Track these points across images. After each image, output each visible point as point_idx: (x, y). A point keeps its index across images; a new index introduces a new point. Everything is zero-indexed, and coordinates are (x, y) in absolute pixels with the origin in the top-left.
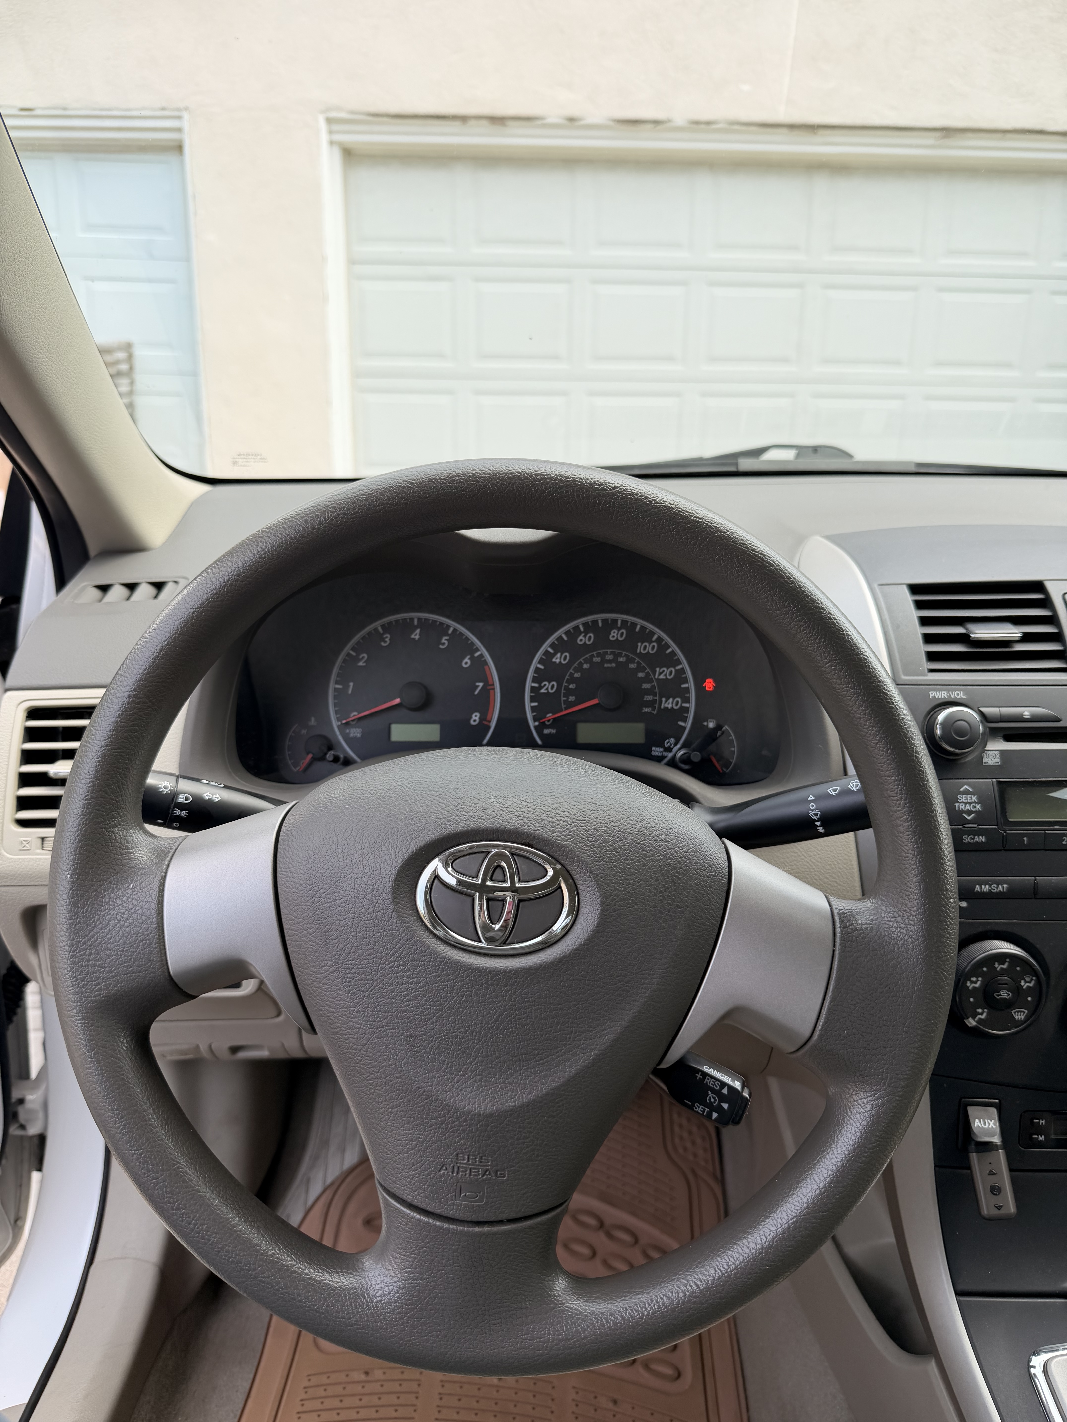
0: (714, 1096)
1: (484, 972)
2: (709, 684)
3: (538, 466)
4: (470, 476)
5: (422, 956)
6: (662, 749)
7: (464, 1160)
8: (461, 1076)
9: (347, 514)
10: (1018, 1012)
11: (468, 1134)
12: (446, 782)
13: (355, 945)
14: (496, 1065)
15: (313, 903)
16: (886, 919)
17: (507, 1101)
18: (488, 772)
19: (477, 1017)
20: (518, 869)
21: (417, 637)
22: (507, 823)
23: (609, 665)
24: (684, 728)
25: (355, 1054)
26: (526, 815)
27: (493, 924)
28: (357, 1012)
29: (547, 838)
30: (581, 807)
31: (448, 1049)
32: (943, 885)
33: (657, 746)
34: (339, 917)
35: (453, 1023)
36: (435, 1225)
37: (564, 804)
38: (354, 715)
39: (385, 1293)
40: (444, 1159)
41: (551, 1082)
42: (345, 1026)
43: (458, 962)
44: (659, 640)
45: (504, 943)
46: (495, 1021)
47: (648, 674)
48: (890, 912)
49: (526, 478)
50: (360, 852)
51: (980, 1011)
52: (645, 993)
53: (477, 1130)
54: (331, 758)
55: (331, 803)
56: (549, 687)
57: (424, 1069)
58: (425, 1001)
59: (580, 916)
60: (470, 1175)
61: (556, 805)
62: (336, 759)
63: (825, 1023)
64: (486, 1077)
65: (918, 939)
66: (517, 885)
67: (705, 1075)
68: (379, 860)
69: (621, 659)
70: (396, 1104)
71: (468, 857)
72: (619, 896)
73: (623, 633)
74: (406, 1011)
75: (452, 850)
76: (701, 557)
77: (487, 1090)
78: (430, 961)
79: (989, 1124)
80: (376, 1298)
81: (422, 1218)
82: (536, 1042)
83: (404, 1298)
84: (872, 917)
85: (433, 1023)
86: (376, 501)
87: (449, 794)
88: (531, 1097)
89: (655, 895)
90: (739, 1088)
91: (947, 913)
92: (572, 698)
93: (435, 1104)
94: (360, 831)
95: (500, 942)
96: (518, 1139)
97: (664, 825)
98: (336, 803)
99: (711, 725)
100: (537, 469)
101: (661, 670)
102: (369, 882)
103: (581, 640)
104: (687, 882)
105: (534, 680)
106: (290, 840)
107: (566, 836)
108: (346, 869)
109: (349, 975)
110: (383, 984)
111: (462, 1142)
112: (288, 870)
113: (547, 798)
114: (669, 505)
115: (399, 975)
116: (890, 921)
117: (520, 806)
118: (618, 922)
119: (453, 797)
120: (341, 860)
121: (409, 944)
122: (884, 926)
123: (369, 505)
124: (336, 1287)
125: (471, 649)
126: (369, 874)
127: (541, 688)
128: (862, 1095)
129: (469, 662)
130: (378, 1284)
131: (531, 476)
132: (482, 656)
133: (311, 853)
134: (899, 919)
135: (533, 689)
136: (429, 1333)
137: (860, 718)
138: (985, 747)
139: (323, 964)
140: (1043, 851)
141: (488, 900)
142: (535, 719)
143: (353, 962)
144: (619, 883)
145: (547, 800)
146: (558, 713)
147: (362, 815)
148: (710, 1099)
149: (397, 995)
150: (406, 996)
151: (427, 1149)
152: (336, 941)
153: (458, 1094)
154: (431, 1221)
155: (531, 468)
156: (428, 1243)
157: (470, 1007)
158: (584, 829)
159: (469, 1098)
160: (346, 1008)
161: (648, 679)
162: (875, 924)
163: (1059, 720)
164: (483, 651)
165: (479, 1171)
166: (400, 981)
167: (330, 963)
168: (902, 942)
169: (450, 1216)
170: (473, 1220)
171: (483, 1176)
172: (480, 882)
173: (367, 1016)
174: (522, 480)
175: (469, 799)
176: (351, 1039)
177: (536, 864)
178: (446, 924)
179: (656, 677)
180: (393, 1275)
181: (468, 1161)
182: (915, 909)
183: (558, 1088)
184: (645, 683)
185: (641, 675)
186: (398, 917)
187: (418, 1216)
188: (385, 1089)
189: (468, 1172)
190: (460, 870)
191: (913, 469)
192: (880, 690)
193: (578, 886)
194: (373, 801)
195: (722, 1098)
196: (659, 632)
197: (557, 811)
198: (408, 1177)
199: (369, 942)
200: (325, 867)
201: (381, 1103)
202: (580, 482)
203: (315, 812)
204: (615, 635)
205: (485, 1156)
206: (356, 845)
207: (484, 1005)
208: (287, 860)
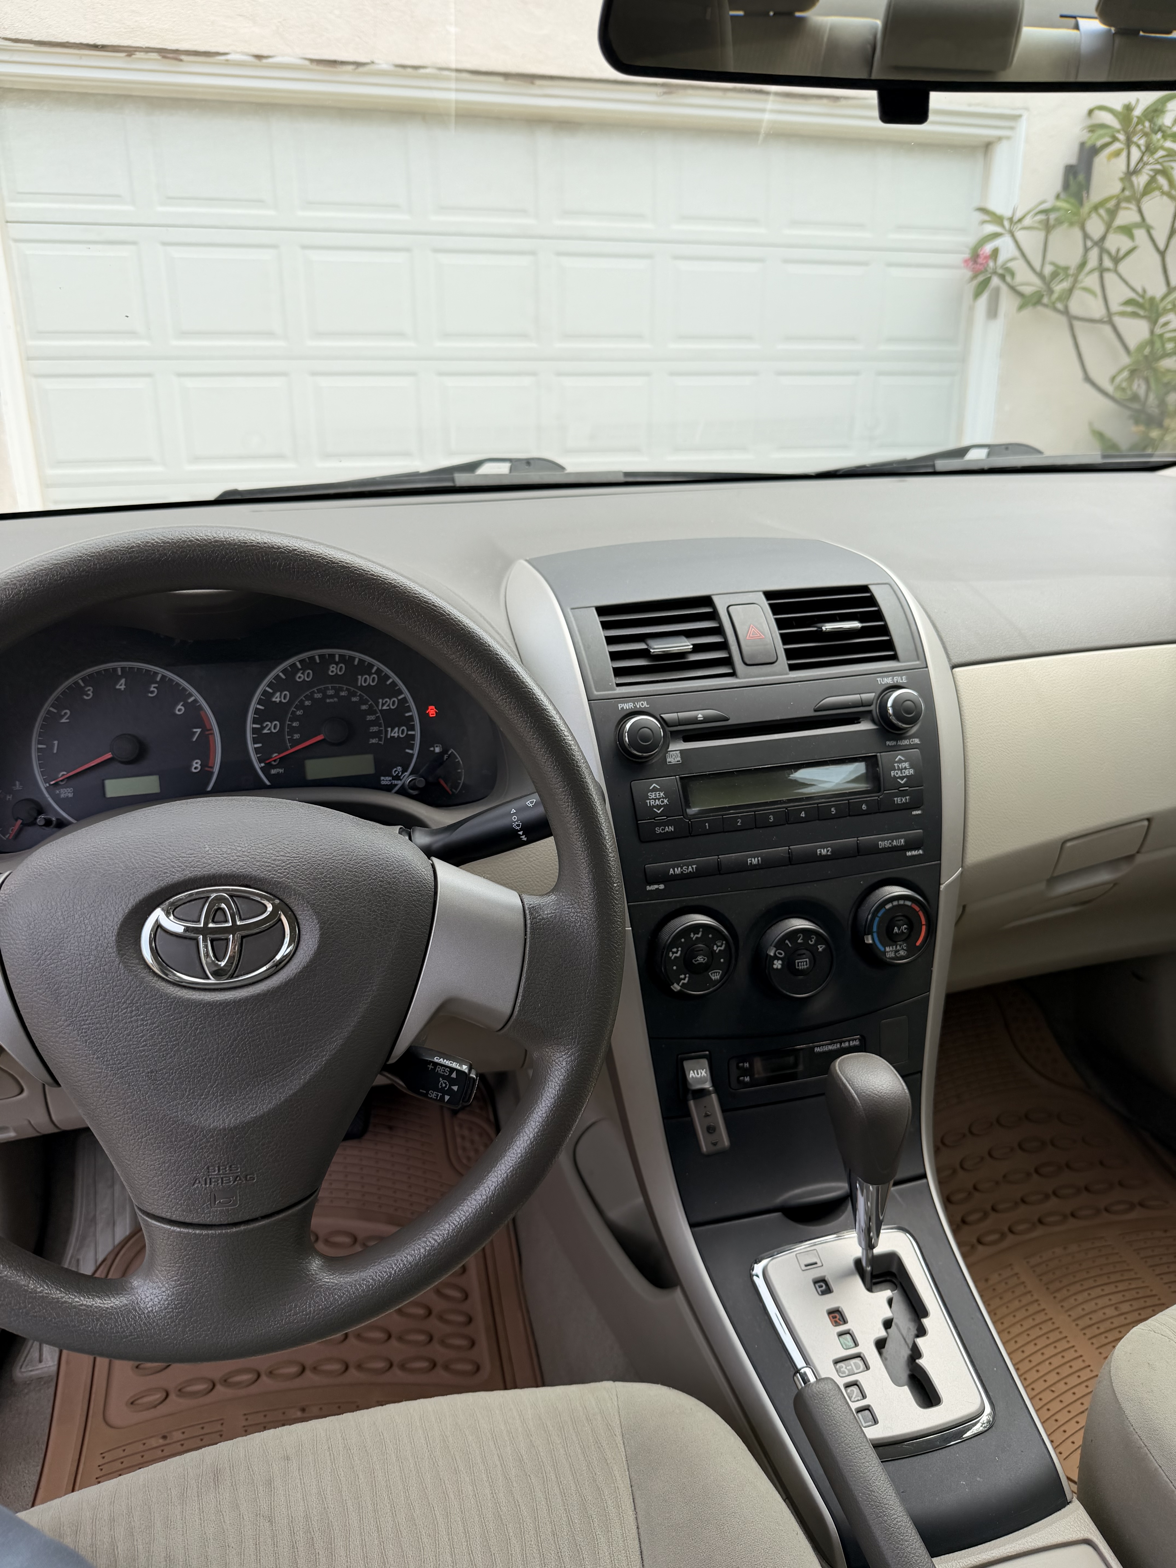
0: (445, 1081)
1: (215, 1005)
2: (432, 711)
3: (216, 533)
4: (150, 546)
5: (153, 1000)
6: (391, 778)
7: (215, 1171)
8: (203, 1099)
9: (29, 590)
10: (714, 973)
11: (216, 1148)
12: (160, 837)
13: (87, 998)
14: (236, 1083)
15: (39, 965)
16: (566, 907)
17: (249, 1114)
18: (200, 823)
19: (213, 1046)
20: (238, 908)
21: (123, 687)
22: (223, 869)
23: (332, 700)
24: (412, 755)
25: (100, 1096)
26: (241, 859)
27: (219, 961)
28: (97, 1059)
29: (263, 877)
30: (294, 846)
31: (189, 1077)
32: (606, 873)
33: (385, 776)
34: (67, 975)
35: (191, 1054)
36: (195, 1233)
37: (278, 844)
38: (62, 775)
39: (155, 1303)
40: (196, 1174)
41: (288, 1090)
42: (86, 1073)
43: (188, 1000)
44: (379, 671)
45: (232, 977)
46: (230, 1046)
47: (371, 706)
48: (568, 901)
49: (205, 545)
50: (80, 912)
51: (682, 976)
52: (367, 1000)
53: (224, 1143)
54: (42, 823)
55: (46, 870)
56: (271, 727)
57: (168, 1099)
58: (161, 1039)
59: (301, 943)
60: (222, 1183)
61: (270, 847)
62: (48, 823)
63: (522, 1000)
64: (227, 1096)
65: (591, 920)
66: (238, 923)
67: (436, 1064)
68: (100, 918)
69: (343, 694)
70: (146, 1134)
71: (188, 904)
72: (335, 920)
73: (341, 667)
74: (144, 1050)
75: (172, 900)
76: (380, 610)
77: (229, 1108)
78: (161, 1003)
79: (701, 1073)
80: (147, 1309)
81: (182, 1230)
82: (271, 1059)
83: (174, 1304)
84: (555, 907)
85: (171, 1057)
86: (57, 575)
87: (163, 848)
88: (271, 1106)
89: (370, 914)
90: (466, 1071)
91: (611, 895)
92: (296, 736)
93: (182, 1127)
94: (78, 893)
95: (227, 976)
96: (263, 1145)
97: (374, 852)
98: (50, 869)
99: (437, 750)
100: (215, 536)
101: (384, 702)
102: (93, 939)
103: (300, 677)
104: (397, 899)
105: (255, 721)
106: (8, 910)
107: (281, 874)
108: (68, 930)
109: (84, 1027)
110: (119, 1029)
111: (211, 1156)
112: (9, 938)
113: (261, 841)
114: (345, 565)
115: (133, 1019)
116: (569, 908)
117: (235, 851)
118: (337, 942)
119: (168, 850)
120: (61, 922)
121: (139, 990)
122: (565, 912)
123: (50, 579)
124: (108, 1308)
125: (183, 695)
126: (91, 932)
127: (263, 728)
128: (558, 1054)
129: (183, 708)
130: (148, 1297)
131: (210, 543)
132: (195, 701)
133: (31, 919)
134: (576, 905)
135: (254, 731)
136: (200, 1328)
137: (530, 742)
138: (668, 748)
139: (57, 1020)
140: (722, 833)
141: (212, 941)
142: (260, 760)
143: (87, 1014)
144: (335, 908)
145: (261, 843)
146: (284, 752)
147: (78, 877)
148: (441, 1085)
149: (133, 1038)
150: (142, 1037)
151: (179, 1168)
152: (67, 997)
153: (203, 1115)
154: (190, 1231)
155: (210, 535)
156: (190, 1250)
157: (205, 1038)
158: (298, 865)
159: (213, 1117)
160: (86, 1056)
161: (371, 711)
162: (558, 912)
163: (727, 720)
164: (196, 696)
165: (230, 1179)
166: (135, 1025)
167: (63, 1018)
168: (579, 924)
169: (208, 1223)
170: (230, 1222)
171: (234, 1182)
172: (202, 926)
173: (107, 1061)
174: (201, 547)
175: (184, 851)
176: (94, 1083)
177: (256, 903)
178: (173, 968)
179: (380, 708)
180: (161, 1286)
181: (219, 1171)
182: (587, 895)
183: (295, 1094)
184: (370, 715)
185: (364, 707)
186: (125, 967)
187: (178, 1229)
188: (133, 1123)
189: (220, 1181)
190: (181, 917)
191: (622, 479)
192: (543, 717)
193: (298, 916)
194: (87, 863)
195: (452, 1082)
196: (378, 664)
197: (271, 851)
198: (164, 1197)
199: (100, 993)
200: (47, 930)
201: (131, 1135)
202: (258, 546)
203: (30, 880)
204: (334, 669)
205: (234, 1164)
206: (75, 907)
207: (218, 1034)
208: (8, 928)
